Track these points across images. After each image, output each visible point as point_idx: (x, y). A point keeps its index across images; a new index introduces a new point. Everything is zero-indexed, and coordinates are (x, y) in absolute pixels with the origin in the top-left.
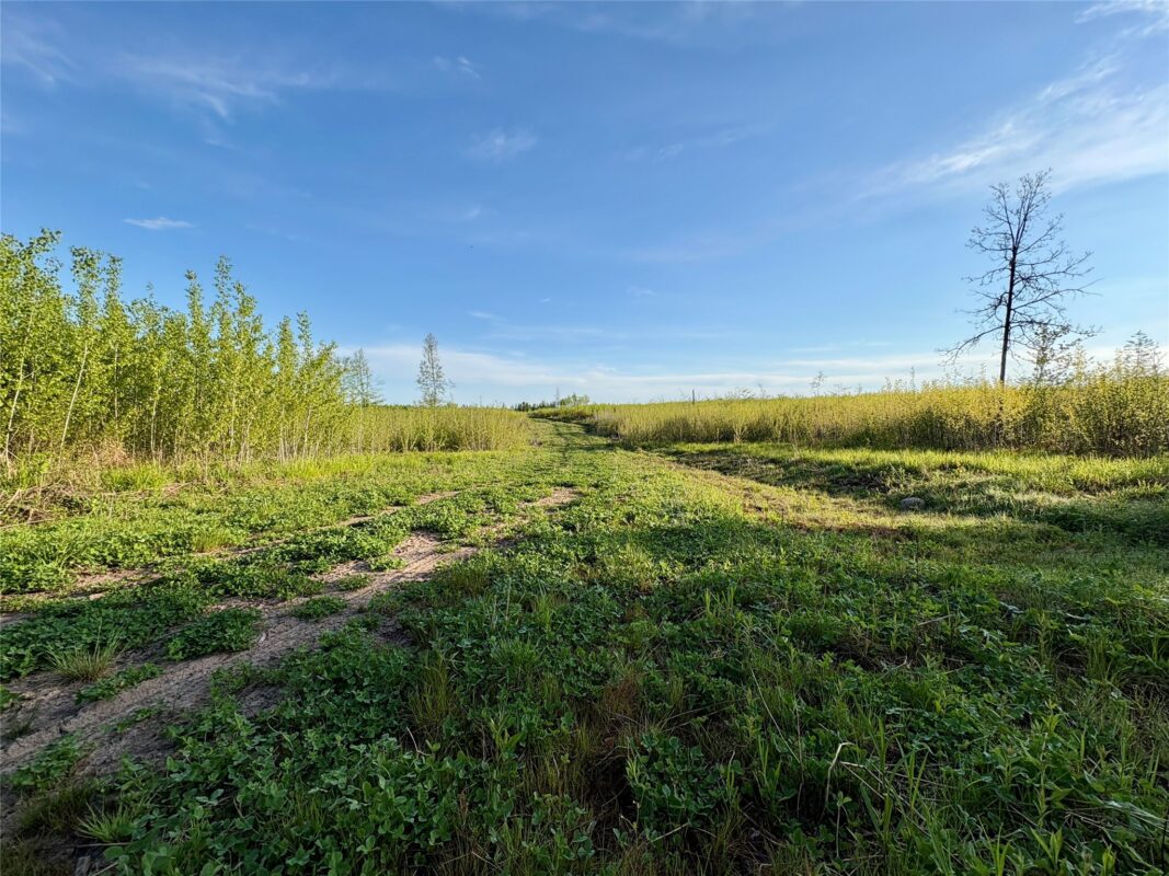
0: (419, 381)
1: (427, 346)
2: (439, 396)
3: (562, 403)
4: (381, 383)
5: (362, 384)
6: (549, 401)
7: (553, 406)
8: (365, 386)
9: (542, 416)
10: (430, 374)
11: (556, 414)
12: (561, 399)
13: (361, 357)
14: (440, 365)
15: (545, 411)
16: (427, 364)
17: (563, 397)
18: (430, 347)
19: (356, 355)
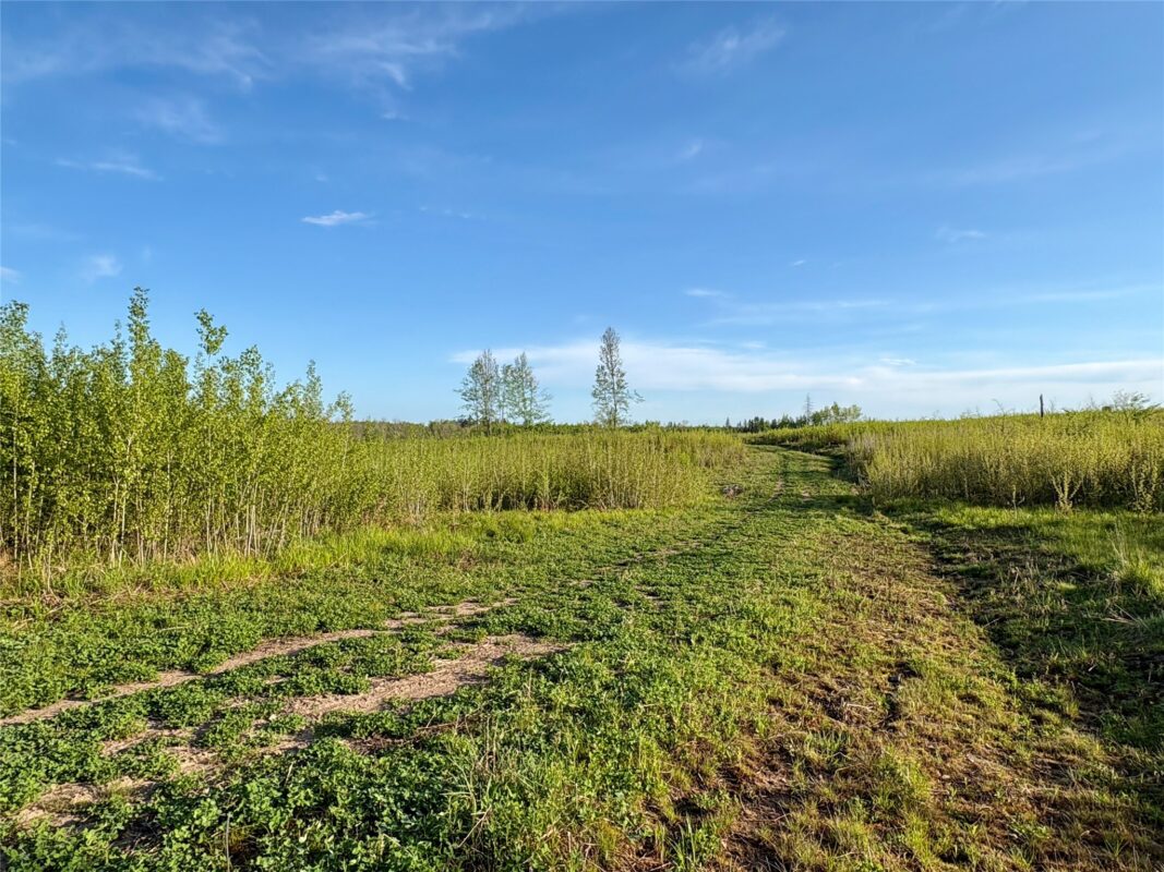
0: (594, 395)
1: (604, 345)
2: (621, 415)
3: (817, 418)
4: (548, 398)
5: (524, 400)
6: (794, 416)
7: (802, 423)
8: (528, 402)
9: (773, 441)
10: (610, 382)
11: (795, 438)
12: (813, 411)
13: (524, 364)
14: (622, 370)
15: (779, 433)
16: (606, 370)
17: (818, 408)
18: (610, 346)
19: (517, 361)
